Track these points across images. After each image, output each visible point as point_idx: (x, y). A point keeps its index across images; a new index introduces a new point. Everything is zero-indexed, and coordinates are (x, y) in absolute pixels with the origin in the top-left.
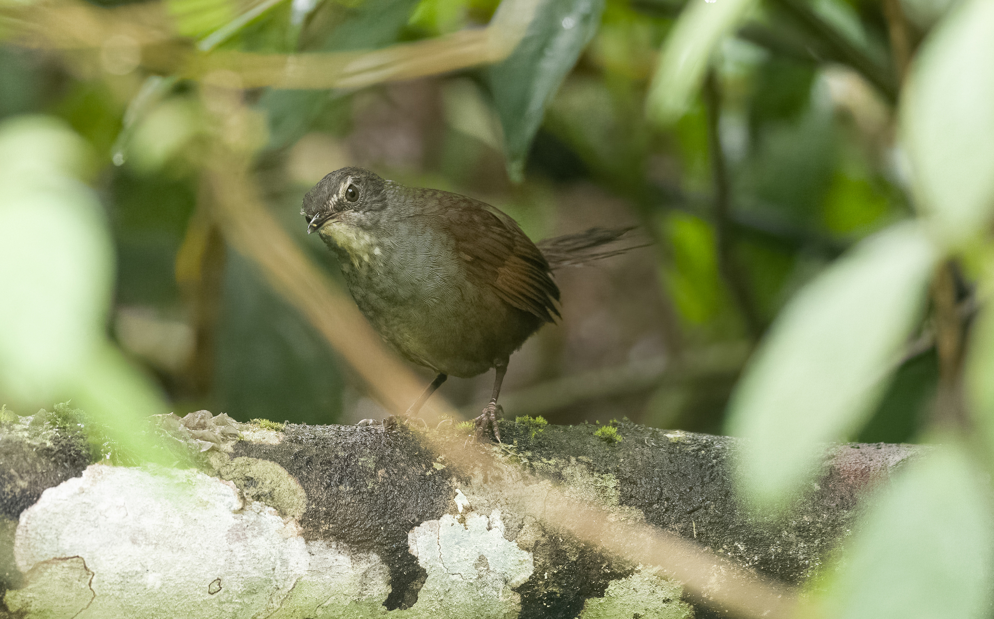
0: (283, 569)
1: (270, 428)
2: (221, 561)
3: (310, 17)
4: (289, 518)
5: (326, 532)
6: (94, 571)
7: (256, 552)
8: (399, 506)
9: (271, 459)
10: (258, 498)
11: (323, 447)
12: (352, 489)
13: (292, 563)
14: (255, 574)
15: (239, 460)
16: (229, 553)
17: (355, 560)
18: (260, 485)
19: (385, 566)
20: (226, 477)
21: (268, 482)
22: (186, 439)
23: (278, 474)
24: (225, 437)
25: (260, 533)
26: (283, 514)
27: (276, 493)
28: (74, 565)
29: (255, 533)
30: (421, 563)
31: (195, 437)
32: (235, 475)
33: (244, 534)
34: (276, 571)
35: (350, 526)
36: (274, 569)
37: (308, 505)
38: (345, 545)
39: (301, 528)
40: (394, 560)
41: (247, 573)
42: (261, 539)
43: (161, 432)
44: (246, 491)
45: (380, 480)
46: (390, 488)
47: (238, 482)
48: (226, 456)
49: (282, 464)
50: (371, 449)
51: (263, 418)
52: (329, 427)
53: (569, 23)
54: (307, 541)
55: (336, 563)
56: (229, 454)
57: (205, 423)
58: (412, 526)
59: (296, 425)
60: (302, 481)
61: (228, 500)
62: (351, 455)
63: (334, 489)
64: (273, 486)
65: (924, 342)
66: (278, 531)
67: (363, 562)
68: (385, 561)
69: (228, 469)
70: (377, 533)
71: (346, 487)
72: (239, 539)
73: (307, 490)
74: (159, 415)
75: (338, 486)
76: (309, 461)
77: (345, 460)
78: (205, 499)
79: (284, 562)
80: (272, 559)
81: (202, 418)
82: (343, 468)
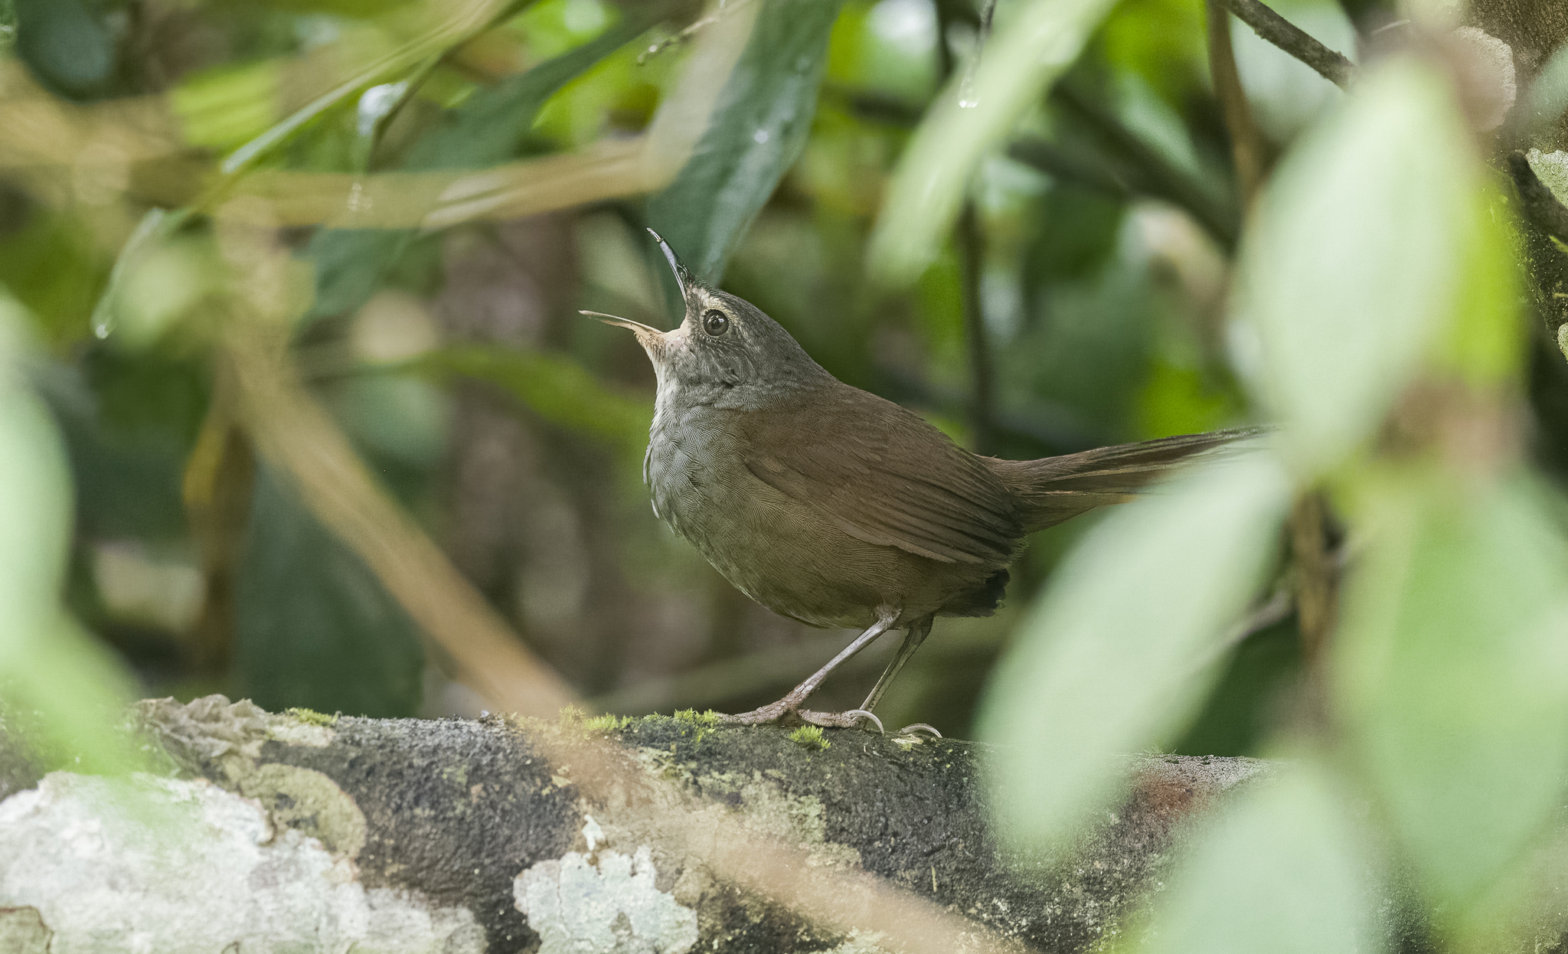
0: (331, 929)
1: (314, 722)
2: (240, 917)
3: (383, 124)
4: (340, 854)
5: (393, 876)
6: (54, 928)
7: (291, 903)
8: (501, 839)
9: (315, 768)
10: (295, 824)
11: (392, 752)
12: (433, 813)
13: (344, 920)
14: (289, 936)
15: (269, 769)
16: (251, 905)
17: (437, 919)
18: (298, 805)
19: (480, 927)
20: (249, 793)
21: (310, 801)
22: (190, 737)
23: (325, 790)
24: (248, 734)
25: (298, 876)
26: (331, 848)
27: (321, 818)
28: (26, 919)
29: (290, 875)
30: (533, 923)
31: (204, 734)
32: (262, 790)
33: (274, 878)
34: (320, 933)
35: (428, 867)
36: (317, 929)
37: (368, 836)
38: (422, 895)
39: (357, 870)
40: (493, 918)
41: (277, 934)
42: (299, 886)
43: (156, 726)
44: (277, 815)
45: (475, 800)
46: (489, 812)
47: (266, 801)
48: (250, 764)
49: (331, 776)
50: (461, 754)
51: (304, 708)
52: (401, 721)
53: (762, 137)
54: (366, 888)
55: (408, 922)
56: (254, 759)
57: (219, 713)
58: (518, 870)
59: (352, 718)
60: (359, 801)
61: (251, 827)
62: (432, 763)
63: (407, 814)
64: (317, 806)
65: (1277, 608)
66: (325, 874)
67: (447, 920)
68: (480, 919)
69: (252, 782)
70: (468, 878)
71: (424, 810)
72: (266, 885)
73: (367, 814)
74: (154, 701)
75: (411, 808)
76: (370, 772)
77: (424, 770)
78: (218, 825)
79: (333, 920)
80: (315, 915)
81: (215, 706)
82: (419, 783)
